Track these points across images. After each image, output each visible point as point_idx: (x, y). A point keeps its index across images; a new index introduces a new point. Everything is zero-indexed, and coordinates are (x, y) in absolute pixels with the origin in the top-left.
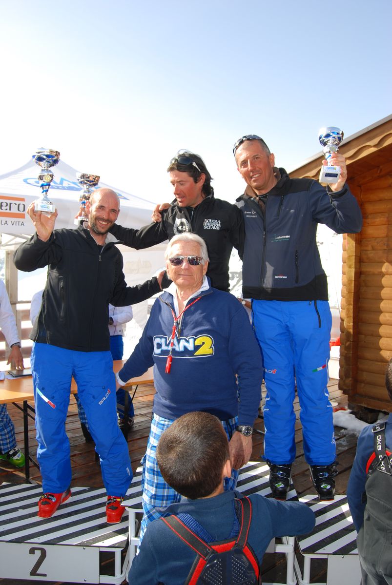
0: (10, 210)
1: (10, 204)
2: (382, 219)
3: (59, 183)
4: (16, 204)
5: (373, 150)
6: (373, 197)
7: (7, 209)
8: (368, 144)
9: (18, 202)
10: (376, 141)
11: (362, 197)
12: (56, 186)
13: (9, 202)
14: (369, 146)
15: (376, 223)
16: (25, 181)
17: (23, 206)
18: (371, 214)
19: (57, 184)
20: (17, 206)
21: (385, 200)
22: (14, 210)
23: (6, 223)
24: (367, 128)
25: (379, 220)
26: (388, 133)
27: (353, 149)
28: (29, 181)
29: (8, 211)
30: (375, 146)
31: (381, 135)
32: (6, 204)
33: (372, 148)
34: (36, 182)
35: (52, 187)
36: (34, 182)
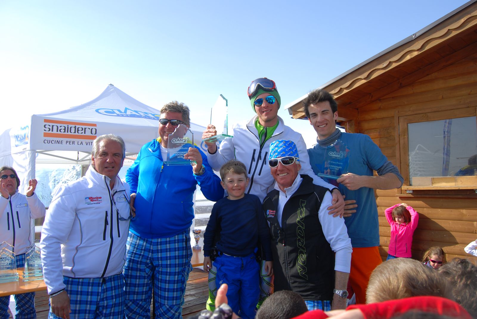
0: (85, 133)
1: (85, 129)
2: (375, 133)
4: (89, 129)
5: (364, 81)
6: (367, 117)
7: (82, 133)
8: (359, 77)
9: (91, 127)
10: (366, 75)
11: (359, 117)
12: (121, 114)
13: (84, 127)
14: (361, 79)
16: (96, 111)
17: (95, 130)
18: (367, 130)
19: (122, 113)
20: (91, 130)
21: (377, 119)
22: (88, 133)
23: (82, 143)
24: (359, 65)
26: (374, 69)
27: (349, 81)
28: (100, 111)
29: (83, 134)
30: (365, 79)
31: (369, 70)
32: (81, 129)
33: (363, 80)
34: (106, 112)
35: (118, 115)
36: (104, 112)
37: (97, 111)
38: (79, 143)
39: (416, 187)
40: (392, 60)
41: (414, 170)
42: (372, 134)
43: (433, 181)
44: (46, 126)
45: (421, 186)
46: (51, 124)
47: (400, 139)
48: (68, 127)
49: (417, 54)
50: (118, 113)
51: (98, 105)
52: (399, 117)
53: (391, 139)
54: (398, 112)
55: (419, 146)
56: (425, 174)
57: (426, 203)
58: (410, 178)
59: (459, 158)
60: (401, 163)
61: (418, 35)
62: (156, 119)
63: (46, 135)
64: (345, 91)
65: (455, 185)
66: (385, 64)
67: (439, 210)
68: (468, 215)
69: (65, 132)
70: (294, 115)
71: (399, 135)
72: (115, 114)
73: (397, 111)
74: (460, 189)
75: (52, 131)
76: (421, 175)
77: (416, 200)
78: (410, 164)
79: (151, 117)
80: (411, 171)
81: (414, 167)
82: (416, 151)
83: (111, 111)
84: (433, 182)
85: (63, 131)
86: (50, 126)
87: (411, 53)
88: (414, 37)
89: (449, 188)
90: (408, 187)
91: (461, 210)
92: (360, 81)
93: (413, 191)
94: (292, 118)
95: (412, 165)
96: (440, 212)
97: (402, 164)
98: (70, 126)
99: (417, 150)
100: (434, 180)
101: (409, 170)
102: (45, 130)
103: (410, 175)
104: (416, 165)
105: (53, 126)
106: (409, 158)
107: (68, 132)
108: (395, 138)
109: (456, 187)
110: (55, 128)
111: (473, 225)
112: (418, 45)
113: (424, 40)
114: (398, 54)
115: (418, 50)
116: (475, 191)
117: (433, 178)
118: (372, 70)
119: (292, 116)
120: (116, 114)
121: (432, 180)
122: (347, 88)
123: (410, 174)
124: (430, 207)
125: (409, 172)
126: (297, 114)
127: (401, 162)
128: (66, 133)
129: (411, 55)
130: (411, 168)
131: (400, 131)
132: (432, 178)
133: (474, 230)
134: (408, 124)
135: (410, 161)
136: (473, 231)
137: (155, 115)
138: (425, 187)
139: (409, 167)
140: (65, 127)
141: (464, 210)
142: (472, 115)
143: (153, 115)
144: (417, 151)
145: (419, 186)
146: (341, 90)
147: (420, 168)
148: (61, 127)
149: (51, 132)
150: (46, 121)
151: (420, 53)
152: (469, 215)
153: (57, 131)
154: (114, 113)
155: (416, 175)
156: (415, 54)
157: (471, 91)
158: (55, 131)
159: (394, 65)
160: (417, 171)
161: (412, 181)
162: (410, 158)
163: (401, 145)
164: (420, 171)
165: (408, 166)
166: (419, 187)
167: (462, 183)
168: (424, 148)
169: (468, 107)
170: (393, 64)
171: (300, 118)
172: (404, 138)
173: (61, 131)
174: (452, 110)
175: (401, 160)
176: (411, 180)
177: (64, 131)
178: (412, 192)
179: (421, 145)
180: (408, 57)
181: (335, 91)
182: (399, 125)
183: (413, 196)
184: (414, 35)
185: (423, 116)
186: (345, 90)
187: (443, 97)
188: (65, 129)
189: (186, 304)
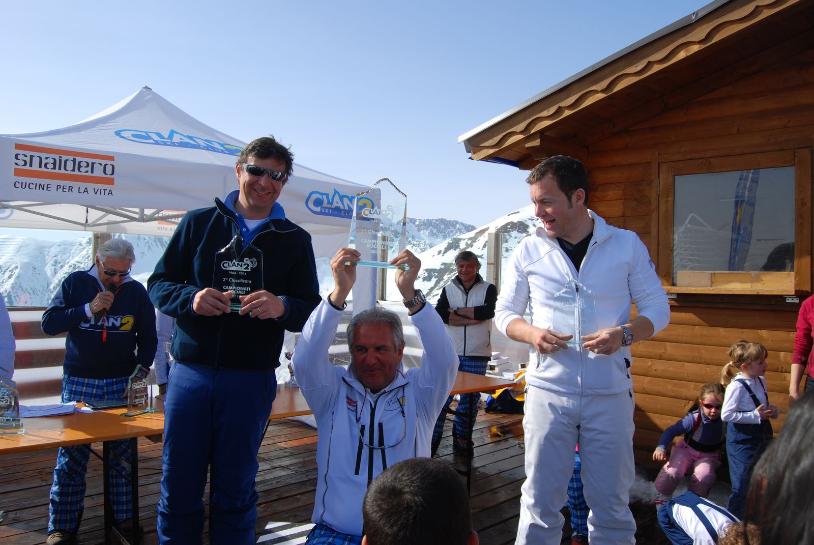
0: (92, 172)
1: (93, 164)
2: (616, 192)
3: (166, 137)
4: (101, 164)
5: (600, 96)
6: (604, 161)
7: (87, 172)
8: (593, 88)
9: (104, 162)
10: (604, 84)
11: (588, 162)
12: (162, 142)
13: (90, 161)
14: (596, 92)
15: (609, 197)
16: (116, 134)
17: (111, 166)
18: (602, 185)
19: (164, 138)
20: (103, 167)
21: (620, 166)
22: (98, 172)
23: (86, 190)
24: (593, 66)
25: (612, 193)
26: (620, 74)
27: (574, 95)
28: (123, 134)
29: (89, 174)
30: (603, 91)
31: (610, 77)
32: (86, 165)
33: (599, 94)
34: (134, 136)
35: (157, 143)
36: (130, 136)
37: (118, 133)
38: (82, 190)
39: (684, 288)
40: (653, 58)
41: (681, 259)
42: (611, 193)
43: (713, 278)
44: (19, 157)
45: (692, 286)
46: (29, 153)
47: (660, 202)
48: (60, 161)
49: (699, 50)
50: (157, 138)
51: (119, 124)
52: (661, 164)
53: (644, 203)
54: (659, 155)
55: (692, 217)
56: (699, 265)
57: (698, 317)
58: (674, 272)
59: (760, 240)
60: (658, 245)
61: (701, 15)
62: (226, 152)
63: (18, 173)
64: (567, 113)
65: (751, 287)
66: (640, 66)
67: (722, 330)
68: (770, 340)
69: (54, 168)
70: (474, 153)
71: (659, 196)
72: (151, 141)
73: (657, 153)
74: (761, 293)
75: (31, 165)
76: (692, 268)
77: (682, 312)
78: (675, 248)
79: (217, 149)
80: (677, 260)
81: (681, 254)
82: (686, 225)
83: (145, 134)
84: (714, 281)
85: (50, 166)
86: (26, 156)
87: (687, 47)
88: (693, 18)
89: (740, 291)
90: (669, 287)
91: (759, 330)
92: (594, 95)
93: (679, 295)
94: (471, 158)
95: (677, 250)
96: (723, 333)
97: (661, 247)
98: (64, 158)
99: (689, 223)
100: (715, 276)
101: (673, 259)
102: (16, 164)
103: (673, 268)
104: (684, 251)
105: (32, 157)
106: (674, 237)
107: (60, 169)
108: (650, 200)
109: (753, 291)
110: (36, 161)
111: (778, 357)
112: (700, 33)
113: (711, 23)
114: (663, 48)
115: (700, 42)
116: (786, 298)
117: (714, 274)
118: (617, 75)
119: (470, 155)
120: (153, 140)
121: (711, 277)
122: (570, 107)
123: (674, 265)
124: (707, 325)
125: (673, 262)
126: (479, 151)
127: (660, 243)
128: (57, 171)
129: (687, 51)
130: (676, 255)
131: (660, 188)
132: (711, 274)
133: (780, 367)
134: (676, 177)
135: (676, 241)
136: (778, 368)
137: (225, 146)
138: (699, 289)
139: (673, 253)
140: (55, 160)
141: (765, 331)
142: (788, 165)
143: (222, 145)
144: (689, 226)
145: (689, 286)
146: (559, 111)
147: (691, 255)
148: (46, 158)
149: (27, 167)
150: (19, 146)
151: (703, 47)
152: (772, 341)
153: (40, 166)
154: (149, 138)
155: (684, 267)
156: (695, 48)
157: (789, 122)
158: (35, 166)
159: (656, 68)
160: (686, 260)
161: (676, 277)
162: (676, 237)
163: (660, 214)
164: (690, 260)
165: (672, 250)
166: (688, 288)
167: (763, 284)
168: (701, 220)
169: (782, 150)
170: (653, 66)
171: (486, 159)
172: (667, 201)
173: (48, 166)
174: (753, 153)
175: (660, 238)
176: (674, 275)
177: (52, 166)
178: (675, 297)
179: (696, 216)
180: (682, 55)
181: (548, 111)
182: (659, 177)
183: (677, 305)
184: (694, 13)
185: (702, 163)
186: (566, 111)
187: (738, 130)
188: (54, 164)
189: (272, 484)
